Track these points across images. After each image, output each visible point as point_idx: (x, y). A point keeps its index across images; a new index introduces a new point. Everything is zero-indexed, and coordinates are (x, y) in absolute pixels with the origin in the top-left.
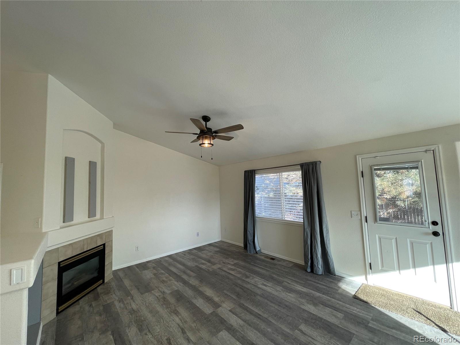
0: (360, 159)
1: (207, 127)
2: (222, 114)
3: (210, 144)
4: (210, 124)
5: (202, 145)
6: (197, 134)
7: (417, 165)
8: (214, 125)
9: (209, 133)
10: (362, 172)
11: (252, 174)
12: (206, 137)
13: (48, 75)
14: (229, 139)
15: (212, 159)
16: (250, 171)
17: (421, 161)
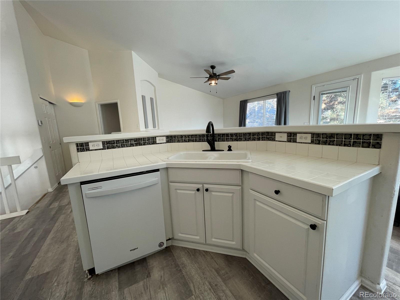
0: (314, 87)
1: (214, 72)
2: (222, 64)
3: (215, 83)
4: (215, 71)
5: (211, 84)
6: (208, 78)
7: (346, 89)
8: (217, 71)
9: (215, 76)
10: (314, 96)
11: (245, 103)
12: (213, 79)
13: (132, 52)
14: (228, 79)
15: (216, 93)
16: (244, 101)
17: (350, 87)
